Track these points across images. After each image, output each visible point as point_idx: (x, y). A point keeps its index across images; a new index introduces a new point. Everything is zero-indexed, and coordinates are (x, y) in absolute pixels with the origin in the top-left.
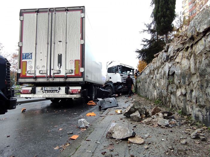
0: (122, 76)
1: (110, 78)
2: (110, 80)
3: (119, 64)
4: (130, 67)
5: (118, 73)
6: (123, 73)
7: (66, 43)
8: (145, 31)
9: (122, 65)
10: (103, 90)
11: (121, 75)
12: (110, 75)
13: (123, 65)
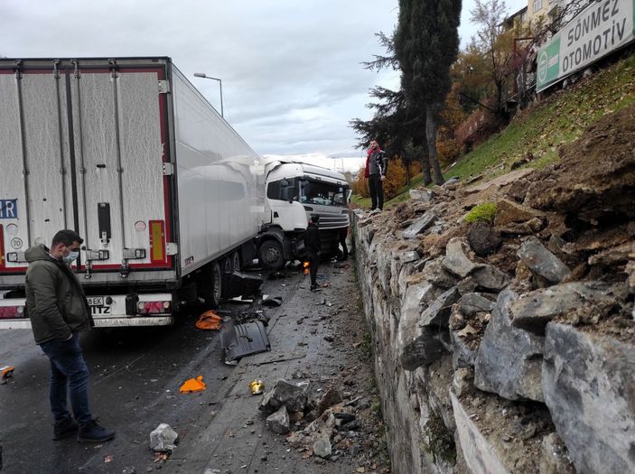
0: (310, 209)
1: (276, 215)
2: (276, 221)
3: (301, 174)
4: (335, 181)
5: (297, 200)
6: (312, 202)
7: (121, 171)
8: (385, 60)
9: (311, 175)
10: (244, 276)
11: (307, 208)
12: (275, 204)
13: (314, 176)
